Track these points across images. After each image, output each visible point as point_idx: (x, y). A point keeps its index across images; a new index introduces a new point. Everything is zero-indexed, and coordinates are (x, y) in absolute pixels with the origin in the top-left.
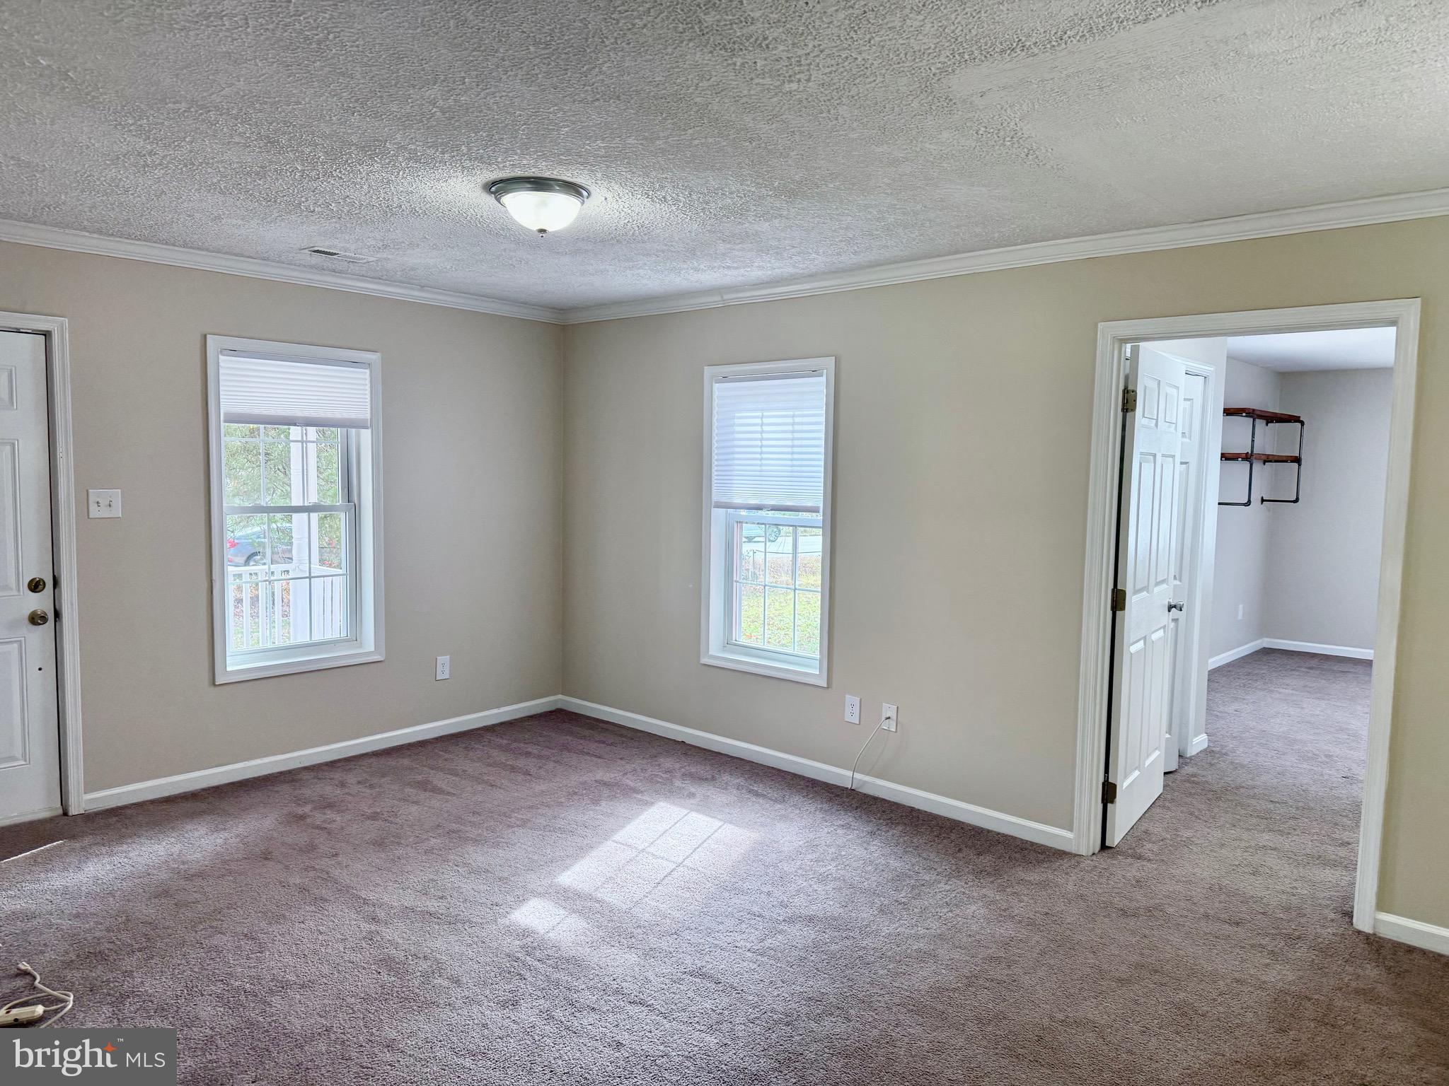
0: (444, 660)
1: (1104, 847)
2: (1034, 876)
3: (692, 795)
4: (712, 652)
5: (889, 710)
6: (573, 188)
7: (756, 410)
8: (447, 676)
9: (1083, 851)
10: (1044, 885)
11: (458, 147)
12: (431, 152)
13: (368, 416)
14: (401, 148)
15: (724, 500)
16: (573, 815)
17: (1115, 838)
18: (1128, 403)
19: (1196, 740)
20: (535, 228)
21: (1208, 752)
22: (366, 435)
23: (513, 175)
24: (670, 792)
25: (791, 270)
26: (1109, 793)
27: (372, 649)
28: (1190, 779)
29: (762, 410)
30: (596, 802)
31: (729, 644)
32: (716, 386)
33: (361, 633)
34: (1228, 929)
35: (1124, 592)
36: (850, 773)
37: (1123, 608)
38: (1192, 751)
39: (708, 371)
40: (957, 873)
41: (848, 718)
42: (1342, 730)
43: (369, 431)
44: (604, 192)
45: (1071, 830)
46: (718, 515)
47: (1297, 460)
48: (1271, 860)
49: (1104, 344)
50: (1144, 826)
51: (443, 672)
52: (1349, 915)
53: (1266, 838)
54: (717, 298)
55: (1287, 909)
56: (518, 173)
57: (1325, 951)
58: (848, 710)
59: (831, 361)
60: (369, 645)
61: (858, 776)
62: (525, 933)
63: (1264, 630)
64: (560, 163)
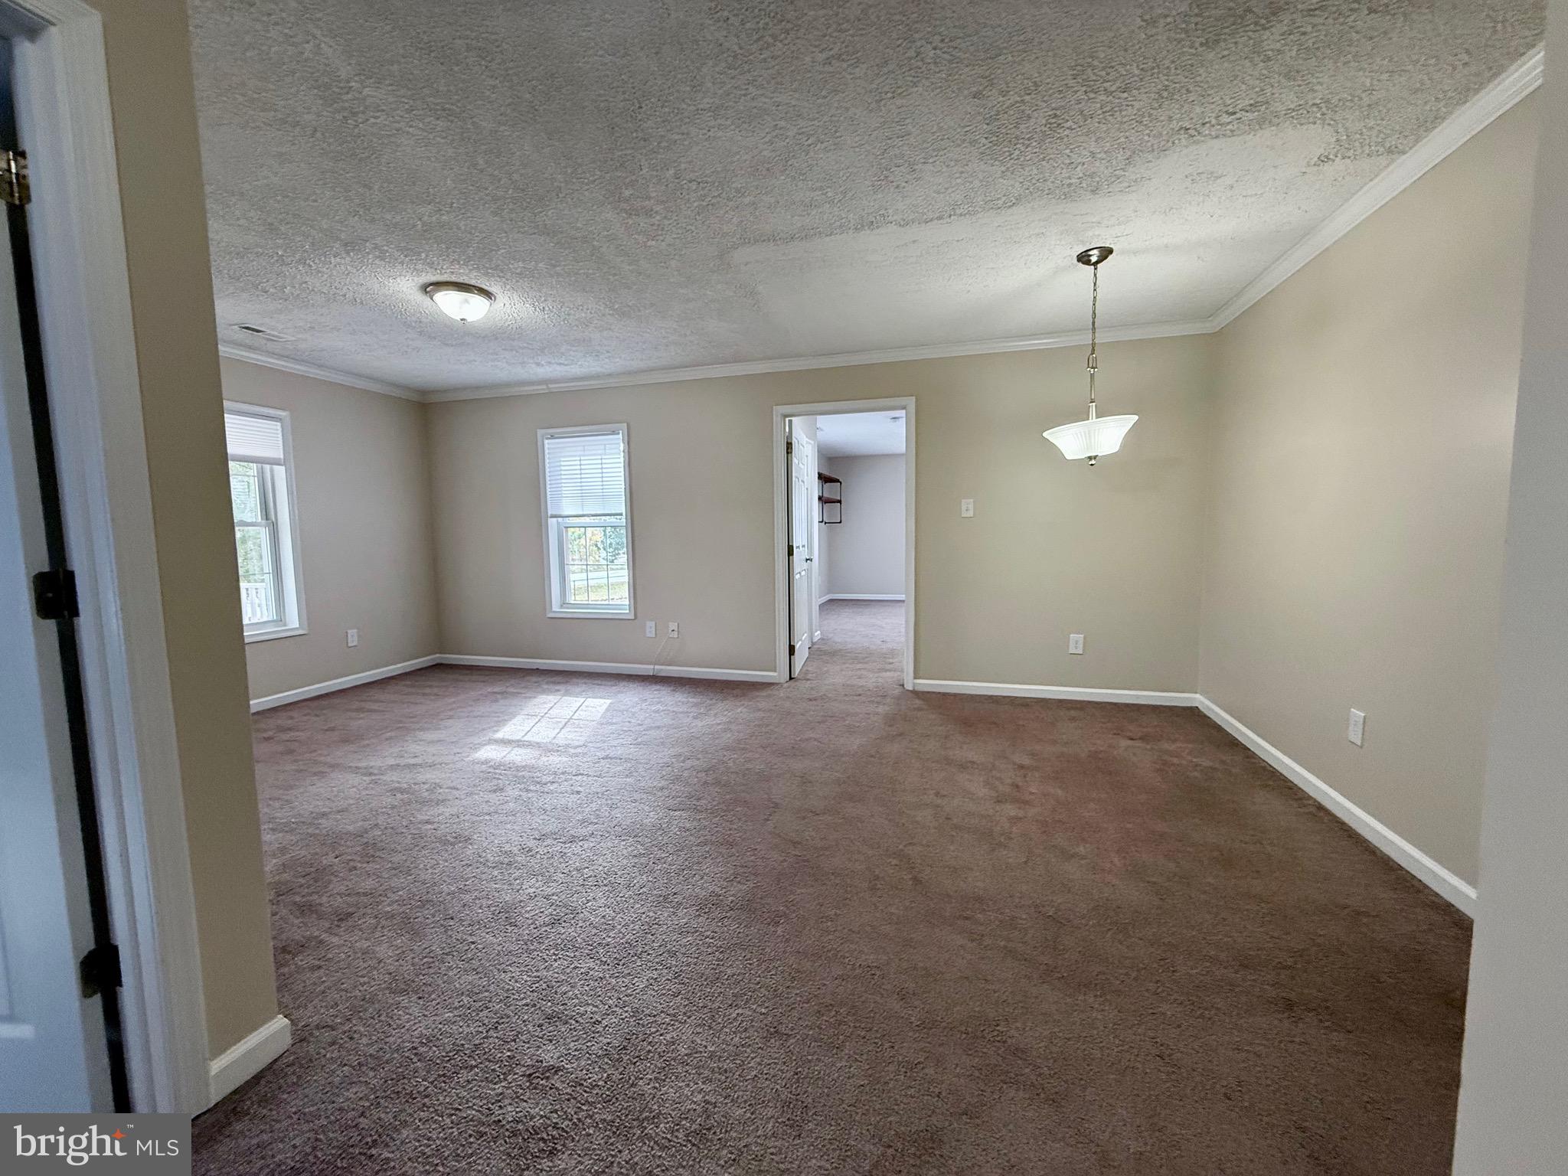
0: (353, 633)
1: (791, 678)
2: (764, 693)
3: (558, 690)
4: (554, 609)
5: (673, 626)
6: (487, 294)
7: (576, 456)
8: (355, 644)
9: (782, 681)
10: (769, 696)
11: (419, 254)
12: (396, 254)
13: (282, 457)
14: (376, 247)
15: (554, 513)
16: (482, 709)
17: (796, 672)
18: (789, 446)
19: (816, 634)
20: (458, 318)
21: (822, 639)
22: (280, 471)
23: (448, 279)
24: (544, 692)
25: (599, 369)
26: (792, 650)
27: (298, 626)
28: (819, 649)
29: (580, 456)
30: (496, 701)
31: (564, 604)
32: (546, 442)
33: (285, 615)
34: (858, 698)
35: (792, 546)
36: (652, 667)
37: (792, 554)
38: (815, 640)
39: (540, 432)
40: (725, 699)
41: (648, 635)
42: (874, 626)
43: (283, 468)
44: (506, 300)
45: (775, 671)
46: (552, 522)
47: (840, 502)
48: (864, 672)
49: (777, 419)
50: (805, 669)
51: (353, 641)
52: (903, 685)
53: (859, 666)
54: (544, 387)
55: (877, 687)
56: (453, 279)
57: (898, 698)
58: (648, 630)
59: (625, 425)
60: (293, 621)
61: (657, 667)
62: (486, 762)
63: (830, 592)
64: (486, 274)
